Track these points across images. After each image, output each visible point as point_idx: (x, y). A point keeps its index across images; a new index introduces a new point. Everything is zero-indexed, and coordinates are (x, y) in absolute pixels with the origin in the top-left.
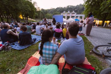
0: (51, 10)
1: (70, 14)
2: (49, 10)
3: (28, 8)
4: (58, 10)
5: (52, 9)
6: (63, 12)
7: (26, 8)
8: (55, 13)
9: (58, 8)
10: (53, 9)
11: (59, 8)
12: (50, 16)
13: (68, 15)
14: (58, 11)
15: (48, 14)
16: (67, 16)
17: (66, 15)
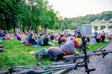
0: (77, 18)
1: (106, 23)
2: (74, 19)
4: (87, 18)
5: (79, 18)
6: (95, 21)
8: (83, 22)
9: (88, 16)
10: (81, 17)
11: (89, 15)
12: (74, 26)
14: (87, 20)
15: (73, 24)
17: (99, 24)
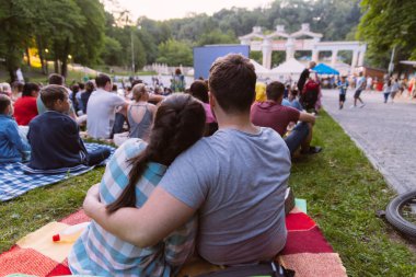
0: (186, 21)
1: (290, 42)
2: (178, 24)
3: (71, 16)
4: (222, 23)
5: (192, 20)
6: (250, 31)
7: (61, 16)
8: (211, 35)
9: (224, 13)
10: (200, 17)
11: (231, 12)
12: (180, 53)
13: (279, 46)
14: (224, 29)
15: (172, 43)
16: (274, 53)
17: (266, 43)
